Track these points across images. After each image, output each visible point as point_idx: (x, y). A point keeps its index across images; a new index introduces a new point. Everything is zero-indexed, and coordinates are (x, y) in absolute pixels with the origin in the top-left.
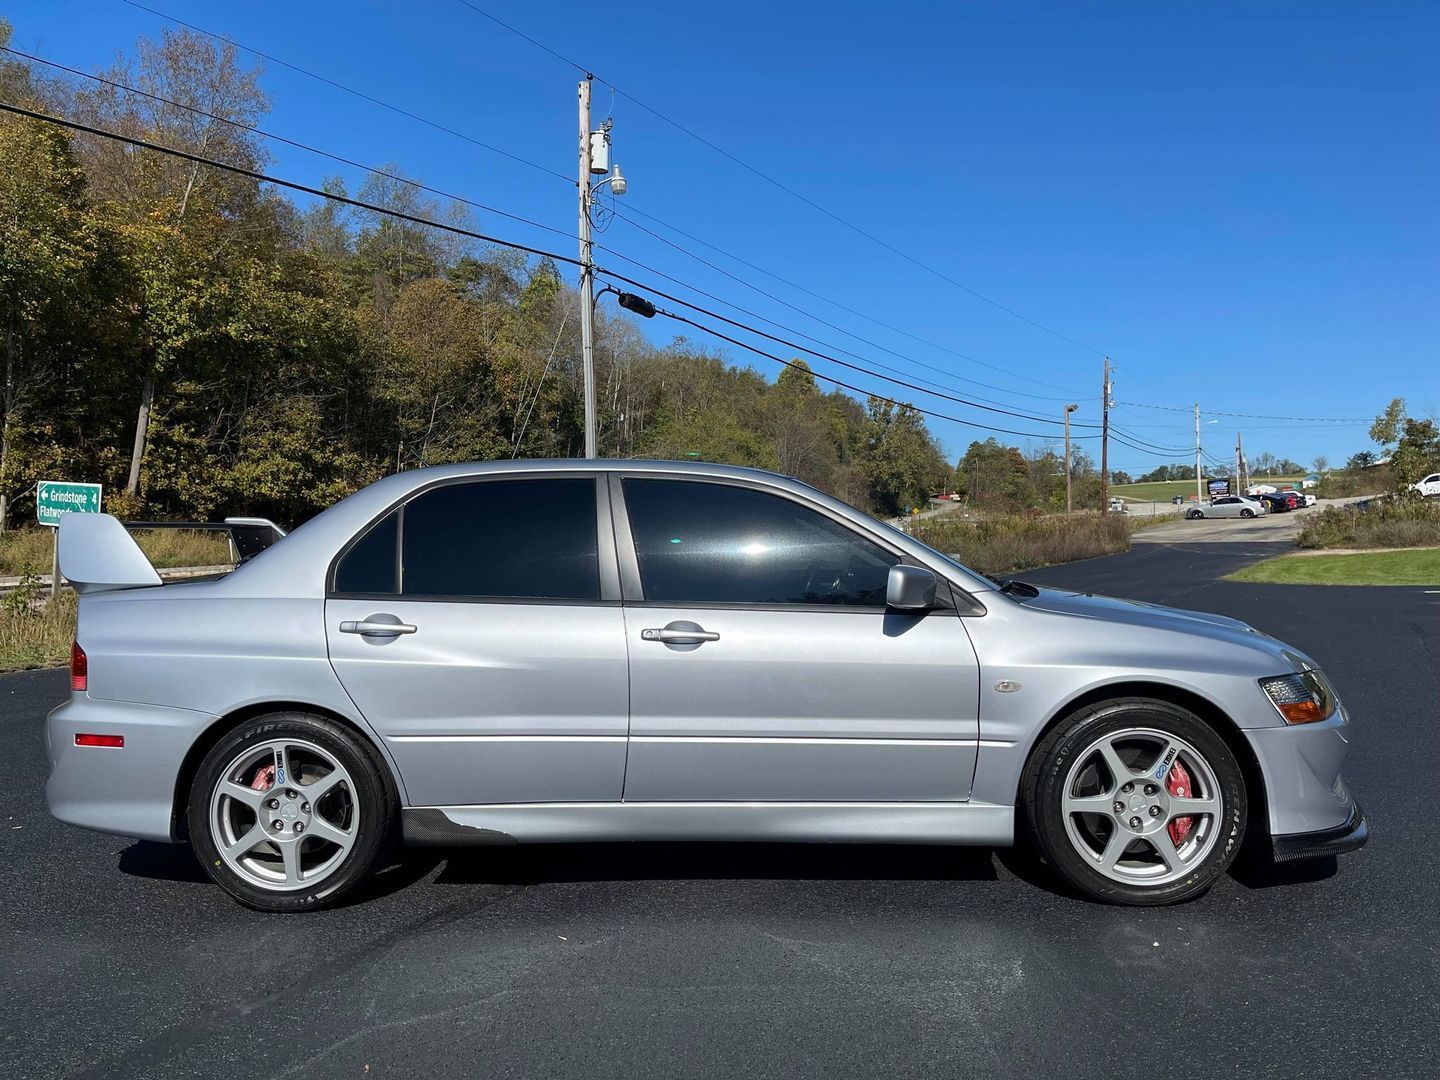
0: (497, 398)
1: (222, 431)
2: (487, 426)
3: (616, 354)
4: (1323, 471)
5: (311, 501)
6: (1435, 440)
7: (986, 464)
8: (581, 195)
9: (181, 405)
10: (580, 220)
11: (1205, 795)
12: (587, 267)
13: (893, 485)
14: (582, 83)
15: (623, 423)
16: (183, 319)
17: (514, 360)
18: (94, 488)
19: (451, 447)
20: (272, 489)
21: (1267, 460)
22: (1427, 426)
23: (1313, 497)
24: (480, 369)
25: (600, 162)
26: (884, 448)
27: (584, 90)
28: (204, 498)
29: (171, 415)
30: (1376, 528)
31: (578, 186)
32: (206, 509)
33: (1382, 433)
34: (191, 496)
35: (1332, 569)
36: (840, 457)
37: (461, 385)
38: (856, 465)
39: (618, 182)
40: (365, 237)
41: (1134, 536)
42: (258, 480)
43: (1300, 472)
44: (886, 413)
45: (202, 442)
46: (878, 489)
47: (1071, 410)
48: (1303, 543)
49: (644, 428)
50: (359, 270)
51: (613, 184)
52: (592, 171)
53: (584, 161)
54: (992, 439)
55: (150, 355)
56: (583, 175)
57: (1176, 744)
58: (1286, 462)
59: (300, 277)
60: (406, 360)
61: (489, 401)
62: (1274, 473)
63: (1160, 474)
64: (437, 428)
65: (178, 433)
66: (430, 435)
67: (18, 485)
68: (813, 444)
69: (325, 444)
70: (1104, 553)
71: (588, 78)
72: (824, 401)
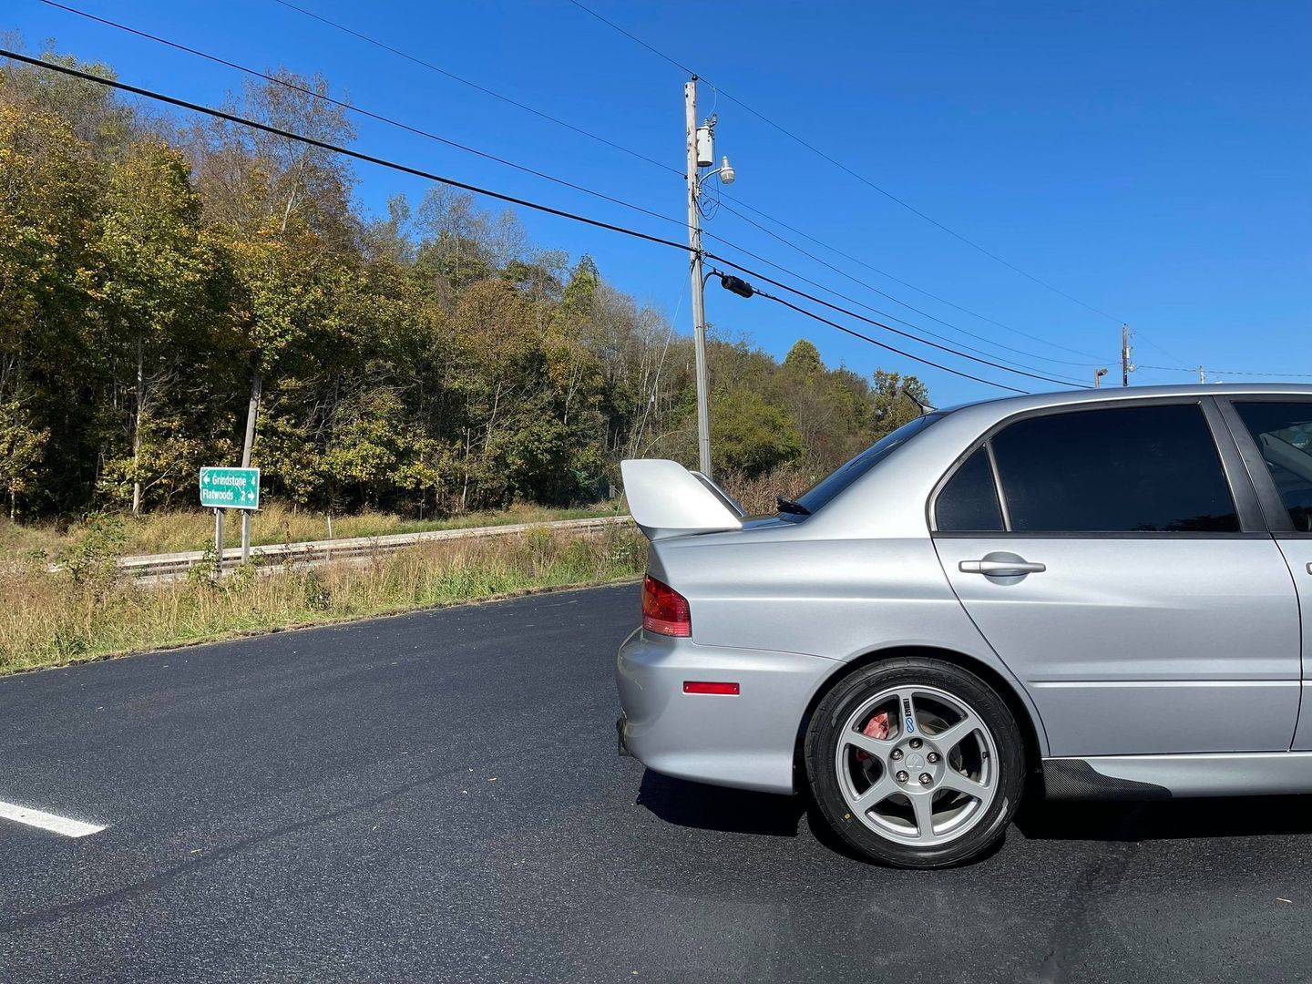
0: (551, 385)
1: (318, 421)
2: (543, 410)
3: (647, 342)
5: (394, 482)
8: (690, 186)
9: (284, 400)
10: (690, 210)
12: (697, 252)
14: (688, 84)
15: (654, 404)
16: (286, 323)
17: (564, 350)
18: (253, 472)
19: (511, 429)
20: (361, 471)
24: (536, 360)
25: (706, 155)
26: (891, 418)
27: (690, 90)
28: (303, 481)
29: (275, 409)
31: (686, 178)
32: (306, 491)
34: (293, 480)
36: (847, 428)
37: (520, 374)
38: (863, 435)
39: (728, 172)
40: (425, 246)
42: (350, 463)
44: (892, 386)
45: (301, 432)
47: (1101, 374)
49: (672, 408)
50: (422, 275)
51: (722, 174)
52: (699, 164)
53: (691, 156)
55: (256, 357)
56: (691, 169)
59: (382, 282)
60: (472, 352)
61: (545, 388)
64: (500, 414)
65: (282, 424)
66: (494, 419)
67: (150, 474)
68: (825, 417)
69: (405, 430)
71: (693, 79)
72: (830, 377)
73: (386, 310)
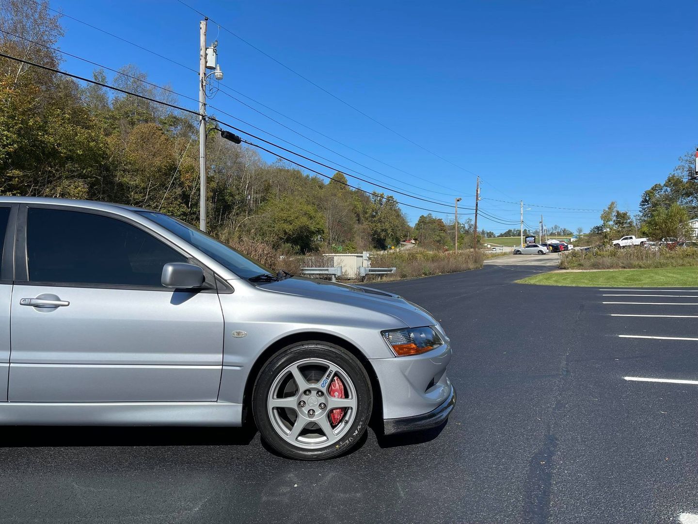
0: (181, 185)
2: (176, 199)
3: (246, 166)
4: (581, 234)
6: (629, 221)
7: (427, 226)
8: (200, 79)
9: (10, 182)
10: (200, 92)
11: (350, 397)
12: (203, 116)
13: (383, 234)
14: (202, 21)
15: (250, 200)
16: (14, 137)
17: (191, 166)
21: (556, 228)
22: (625, 214)
23: (572, 246)
24: (173, 168)
25: (211, 62)
26: (379, 217)
27: (203, 25)
29: (5, 187)
30: (592, 260)
31: (199, 74)
33: (606, 217)
35: (567, 278)
36: (358, 220)
37: (164, 177)
38: (366, 225)
39: (219, 74)
40: (117, 100)
41: (485, 262)
43: (570, 234)
44: (380, 200)
46: (376, 236)
47: (458, 201)
48: (560, 267)
49: (261, 203)
50: (113, 118)
51: (216, 74)
52: (206, 67)
53: (202, 61)
54: (430, 214)
56: (202, 69)
57: (333, 368)
58: (565, 229)
60: (134, 163)
61: (177, 186)
62: (559, 234)
63: (508, 234)
64: (150, 199)
66: (146, 202)
68: (344, 213)
70: (469, 269)
71: (205, 19)
72: (351, 193)
73: (82, 135)
